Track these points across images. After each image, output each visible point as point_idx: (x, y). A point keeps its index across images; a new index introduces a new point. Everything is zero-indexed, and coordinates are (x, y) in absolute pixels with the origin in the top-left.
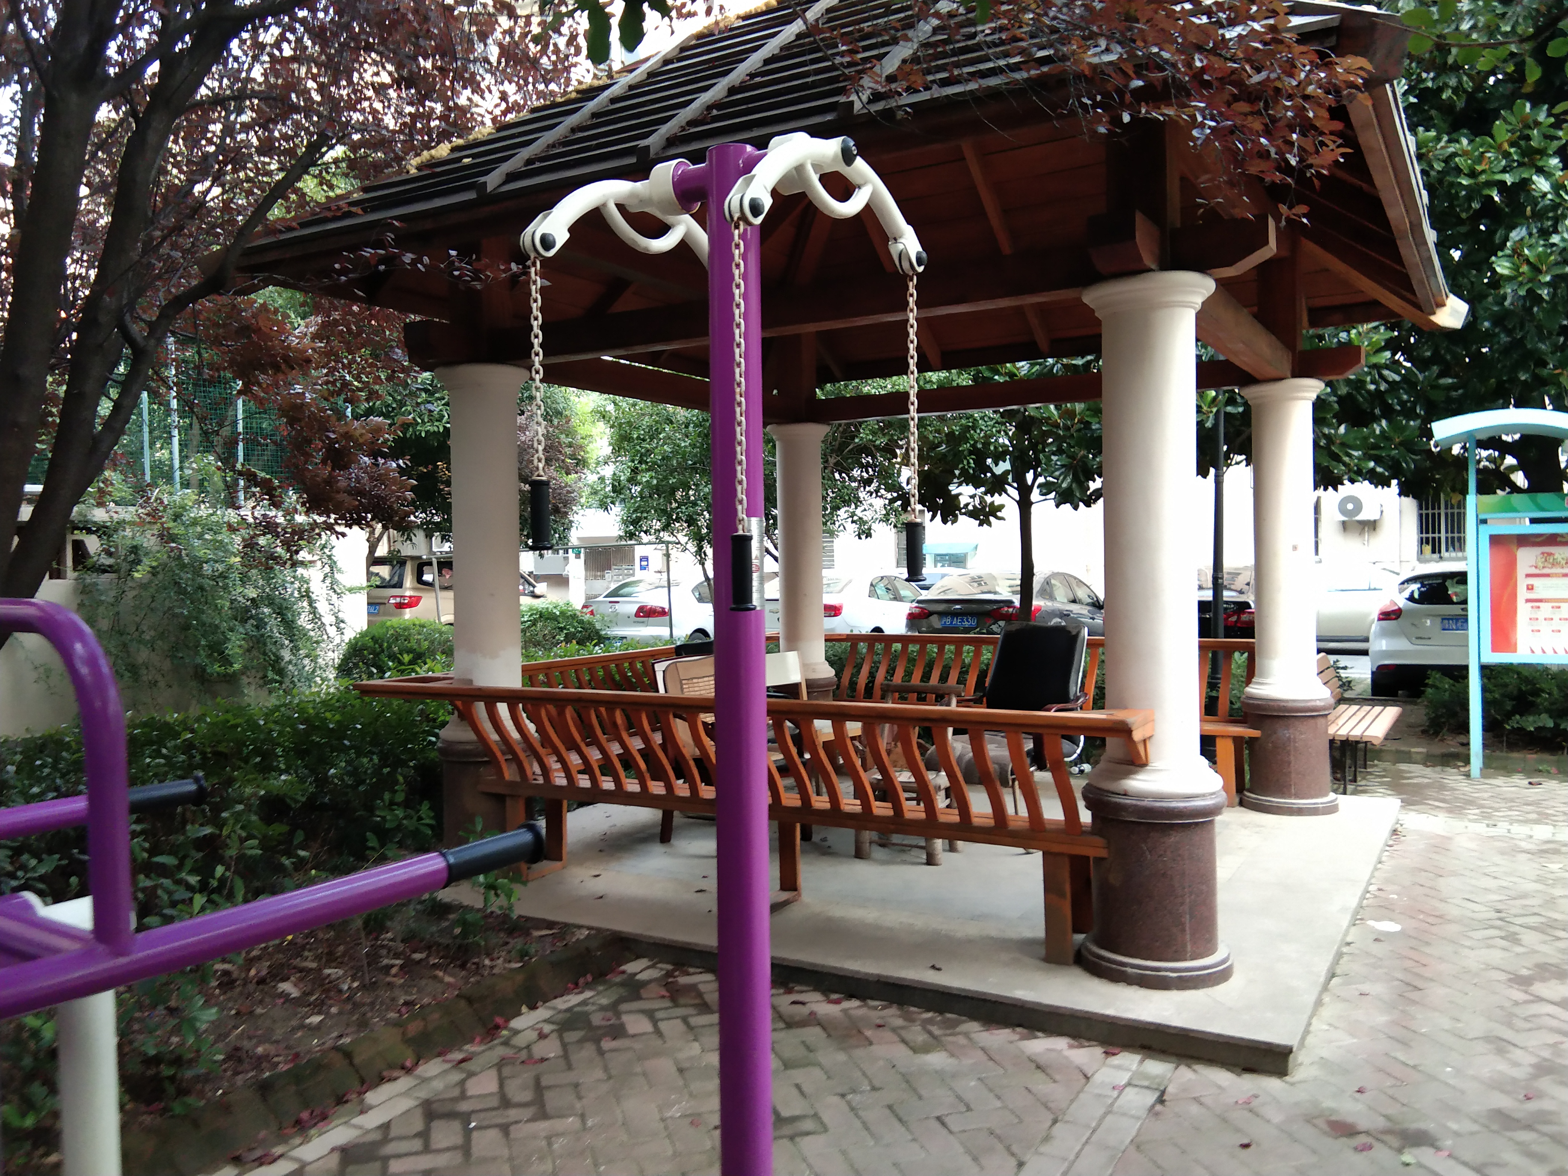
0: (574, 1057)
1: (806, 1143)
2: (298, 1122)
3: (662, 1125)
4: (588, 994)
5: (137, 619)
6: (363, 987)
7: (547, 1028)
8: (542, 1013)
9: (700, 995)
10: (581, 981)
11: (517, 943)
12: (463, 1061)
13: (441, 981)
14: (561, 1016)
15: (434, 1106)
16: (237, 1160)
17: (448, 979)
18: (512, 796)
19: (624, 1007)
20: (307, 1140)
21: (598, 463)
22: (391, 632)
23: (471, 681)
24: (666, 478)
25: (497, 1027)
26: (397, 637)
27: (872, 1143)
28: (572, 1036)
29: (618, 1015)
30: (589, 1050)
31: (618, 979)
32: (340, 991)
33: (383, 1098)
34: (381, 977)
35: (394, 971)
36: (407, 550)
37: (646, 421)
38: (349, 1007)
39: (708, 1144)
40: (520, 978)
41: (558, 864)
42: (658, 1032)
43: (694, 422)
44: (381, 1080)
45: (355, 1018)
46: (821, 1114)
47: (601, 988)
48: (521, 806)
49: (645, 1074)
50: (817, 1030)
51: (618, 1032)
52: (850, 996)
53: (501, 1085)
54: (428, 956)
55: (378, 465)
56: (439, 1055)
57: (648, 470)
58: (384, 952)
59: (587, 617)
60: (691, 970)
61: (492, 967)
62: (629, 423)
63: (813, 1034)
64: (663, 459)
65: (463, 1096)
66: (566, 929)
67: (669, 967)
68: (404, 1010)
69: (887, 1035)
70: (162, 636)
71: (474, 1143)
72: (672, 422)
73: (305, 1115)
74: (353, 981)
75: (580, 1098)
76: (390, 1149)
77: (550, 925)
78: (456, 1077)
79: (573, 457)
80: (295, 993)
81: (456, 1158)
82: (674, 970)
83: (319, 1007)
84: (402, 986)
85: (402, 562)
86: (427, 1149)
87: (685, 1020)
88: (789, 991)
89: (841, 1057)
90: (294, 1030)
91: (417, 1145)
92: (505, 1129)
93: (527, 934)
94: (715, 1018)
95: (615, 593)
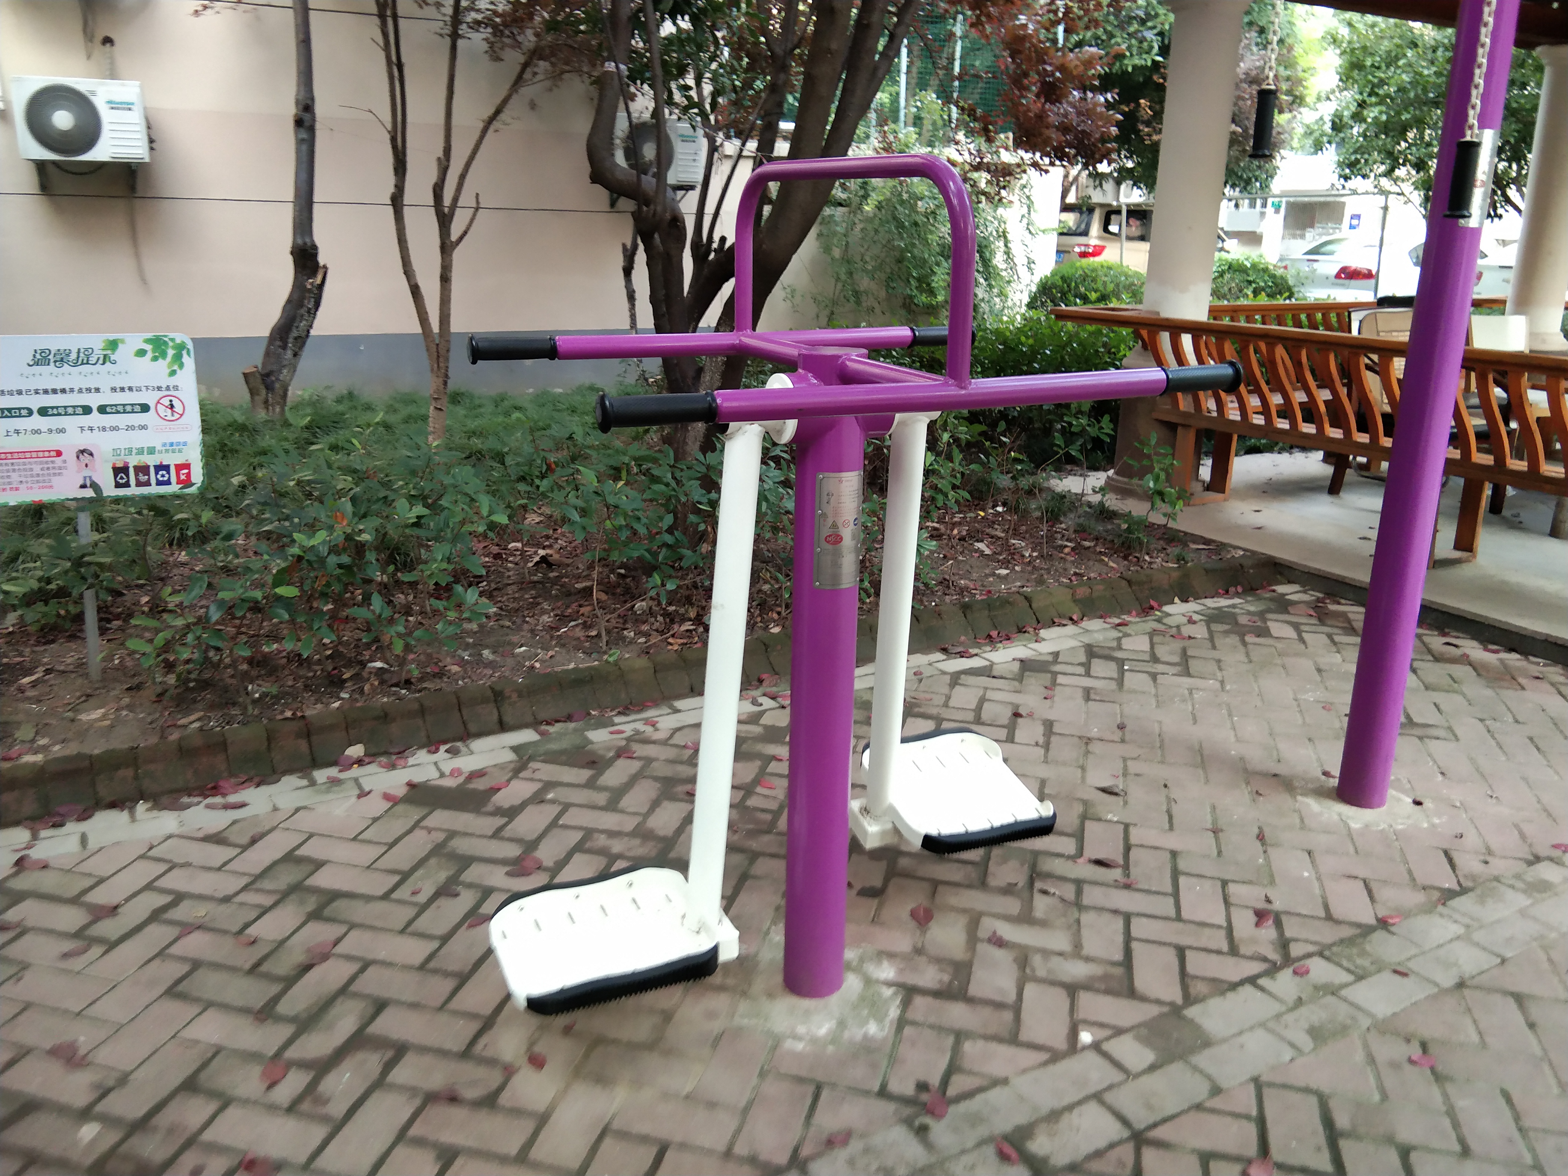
0: (1218, 642)
1: (1433, 744)
2: (989, 636)
3: (1295, 703)
4: (1237, 601)
5: (862, 250)
6: (1041, 556)
7: (1196, 617)
8: (1192, 606)
9: (1349, 621)
10: (1232, 590)
11: (1174, 550)
12: (1119, 625)
13: (1107, 565)
14: (1210, 611)
15: (1095, 649)
16: (944, 650)
17: (1111, 564)
18: (1184, 426)
19: (1270, 616)
20: (994, 649)
21: (1319, 99)
22: (1080, 272)
23: (1158, 313)
24: (1398, 113)
25: (1152, 608)
26: (1085, 278)
27: (1504, 758)
28: (1217, 627)
29: (1265, 620)
30: (1234, 640)
31: (1268, 595)
32: (1023, 556)
33: (1054, 636)
34: (1055, 552)
35: (1067, 550)
36: (1097, 197)
37: (1386, 45)
38: (1030, 568)
39: (1337, 725)
40: (1175, 575)
41: (1221, 495)
42: (1302, 640)
43: (1444, 45)
44: (1053, 623)
45: (1034, 577)
46: (1455, 728)
47: (1250, 599)
48: (1191, 436)
49: (1284, 667)
50: (1468, 669)
51: (1263, 632)
52: (1511, 650)
53: (1152, 645)
54: (1095, 546)
55: (1085, 99)
56: (1101, 617)
57: (1377, 104)
58: (1059, 536)
59: (1280, 272)
60: (1343, 601)
61: (1150, 563)
62: (1364, 48)
63: (1461, 671)
64: (1399, 90)
65: (1119, 648)
66: (1221, 547)
67: (1320, 595)
68: (1073, 578)
69: (1545, 686)
70: (880, 267)
71: (1125, 679)
72: (1416, 46)
73: (994, 634)
74: (1033, 551)
75: (1220, 669)
76: (1057, 668)
77: (1207, 542)
78: (1115, 634)
79: (1289, 92)
80: (988, 551)
81: (1113, 685)
82: (1324, 598)
83: (1005, 564)
84: (1073, 562)
85: (1091, 210)
86: (1088, 674)
87: (1330, 636)
88: (1444, 635)
89: (1489, 692)
90: (987, 576)
91: (1081, 670)
92: (1154, 676)
93: (1186, 545)
94: (1358, 640)
95: (1315, 251)
